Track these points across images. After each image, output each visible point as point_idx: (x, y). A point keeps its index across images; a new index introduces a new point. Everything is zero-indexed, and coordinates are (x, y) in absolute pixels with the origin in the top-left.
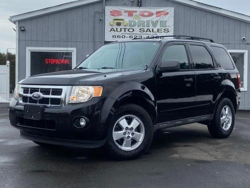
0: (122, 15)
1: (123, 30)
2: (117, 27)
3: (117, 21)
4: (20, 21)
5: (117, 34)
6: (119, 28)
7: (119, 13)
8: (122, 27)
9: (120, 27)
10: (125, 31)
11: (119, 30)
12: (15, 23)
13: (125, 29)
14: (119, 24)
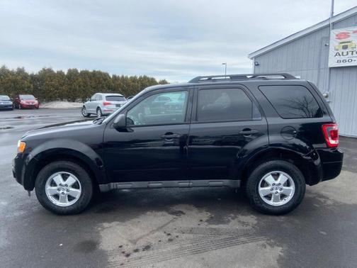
0: (349, 36)
1: (350, 53)
2: (343, 51)
3: (343, 44)
4: (255, 58)
5: (342, 58)
6: (345, 51)
7: (346, 35)
8: (349, 49)
9: (347, 50)
10: (352, 54)
11: (345, 54)
12: (252, 59)
13: (352, 52)
14: (345, 47)
